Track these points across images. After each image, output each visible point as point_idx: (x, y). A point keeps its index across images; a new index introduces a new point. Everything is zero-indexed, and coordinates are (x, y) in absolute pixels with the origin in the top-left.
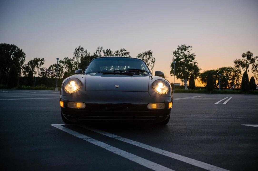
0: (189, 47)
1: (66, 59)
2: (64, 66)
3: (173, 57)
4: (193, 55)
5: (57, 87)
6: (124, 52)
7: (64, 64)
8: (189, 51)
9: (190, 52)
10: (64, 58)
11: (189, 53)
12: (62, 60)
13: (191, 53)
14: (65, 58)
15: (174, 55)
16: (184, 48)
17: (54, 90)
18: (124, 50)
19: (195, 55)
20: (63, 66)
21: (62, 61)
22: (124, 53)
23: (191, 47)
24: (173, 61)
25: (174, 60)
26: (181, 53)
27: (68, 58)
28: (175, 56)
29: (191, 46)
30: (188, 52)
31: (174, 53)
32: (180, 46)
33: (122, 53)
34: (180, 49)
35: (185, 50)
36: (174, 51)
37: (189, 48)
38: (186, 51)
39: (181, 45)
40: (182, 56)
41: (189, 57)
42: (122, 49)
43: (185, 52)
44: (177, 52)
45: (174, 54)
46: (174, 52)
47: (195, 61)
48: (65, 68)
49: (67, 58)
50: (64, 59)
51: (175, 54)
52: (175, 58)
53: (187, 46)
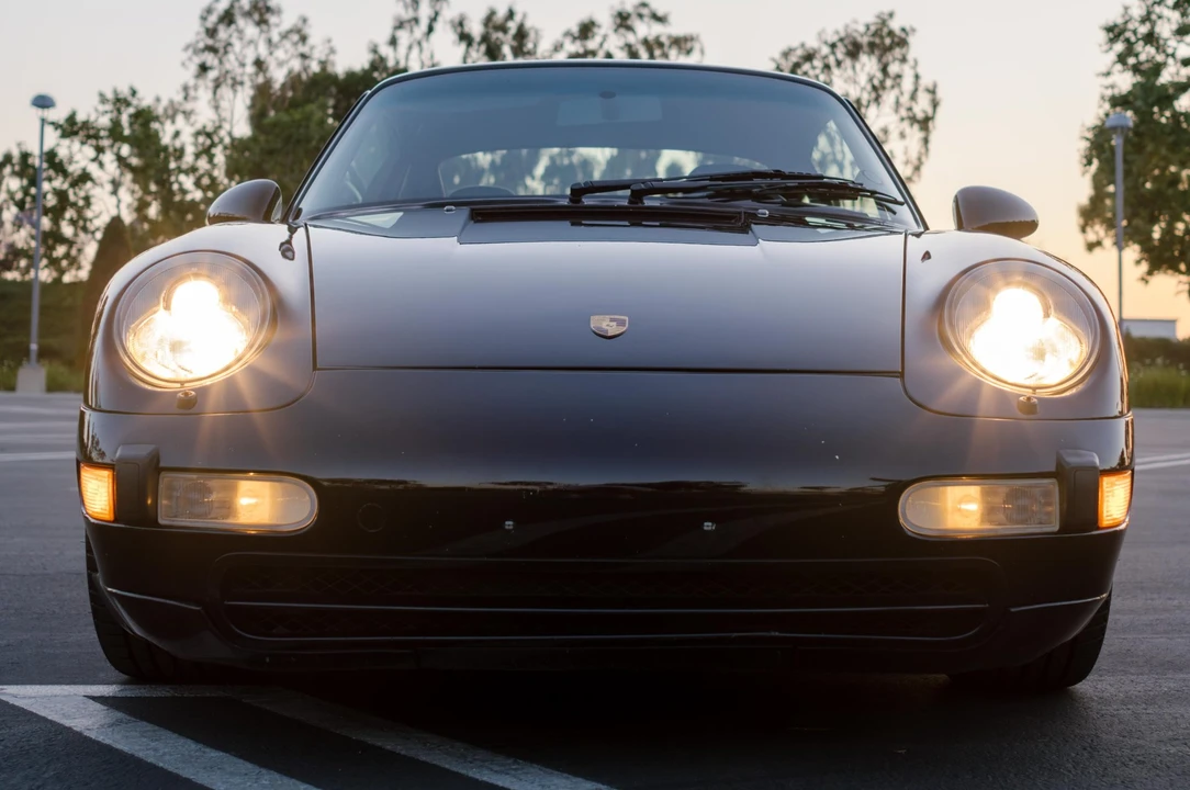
1: (120, 102)
2: (101, 165)
3: (1108, 74)
5: (33, 356)
6: (644, 29)
7: (100, 150)
10: (103, 100)
12: (80, 118)
14: (110, 96)
15: (1112, 56)
17: (11, 388)
18: (645, 11)
20: (93, 169)
21: (86, 125)
22: (646, 42)
24: (1107, 106)
25: (1119, 102)
27: (134, 93)
28: (1119, 67)
31: (1115, 32)
33: (631, 38)
36: (1115, 17)
44: (1143, 29)
45: (1112, 41)
46: (1109, 29)
48: (109, 187)
49: (125, 92)
50: (102, 108)
51: (1119, 47)
52: (1125, 81)
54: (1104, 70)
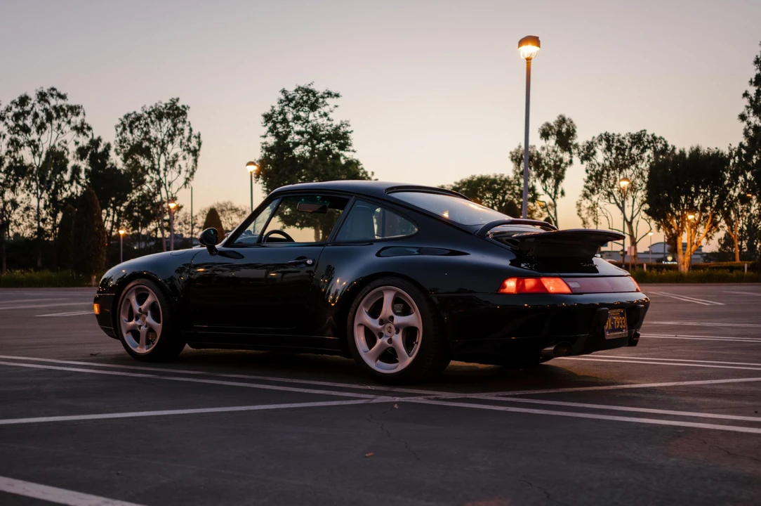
0: (329, 94)
3: (265, 136)
4: (342, 130)
6: (54, 102)
8: (325, 115)
9: (331, 116)
11: (328, 119)
13: (336, 123)
15: (267, 129)
16: (309, 99)
18: (54, 93)
19: (349, 129)
22: (55, 107)
23: (337, 96)
24: (264, 152)
25: (269, 150)
26: (297, 118)
28: (270, 133)
29: (334, 91)
30: (325, 119)
31: (268, 118)
32: (291, 90)
33: (47, 106)
34: (292, 105)
35: (313, 107)
36: (268, 111)
37: (328, 100)
38: (316, 113)
39: (295, 88)
40: (298, 133)
41: (329, 137)
42: (45, 90)
43: (311, 117)
44: (280, 118)
45: (267, 121)
46: (265, 116)
47: (351, 153)
51: (270, 124)
52: (271, 140)
53: (320, 89)
54: (264, 134)
